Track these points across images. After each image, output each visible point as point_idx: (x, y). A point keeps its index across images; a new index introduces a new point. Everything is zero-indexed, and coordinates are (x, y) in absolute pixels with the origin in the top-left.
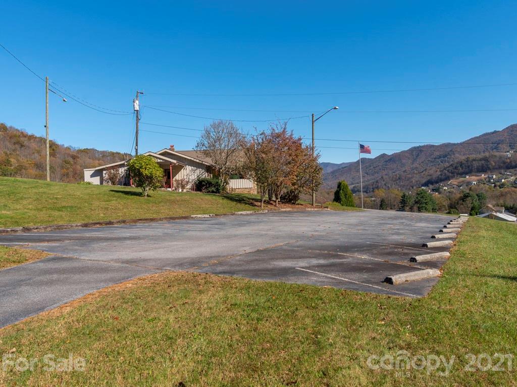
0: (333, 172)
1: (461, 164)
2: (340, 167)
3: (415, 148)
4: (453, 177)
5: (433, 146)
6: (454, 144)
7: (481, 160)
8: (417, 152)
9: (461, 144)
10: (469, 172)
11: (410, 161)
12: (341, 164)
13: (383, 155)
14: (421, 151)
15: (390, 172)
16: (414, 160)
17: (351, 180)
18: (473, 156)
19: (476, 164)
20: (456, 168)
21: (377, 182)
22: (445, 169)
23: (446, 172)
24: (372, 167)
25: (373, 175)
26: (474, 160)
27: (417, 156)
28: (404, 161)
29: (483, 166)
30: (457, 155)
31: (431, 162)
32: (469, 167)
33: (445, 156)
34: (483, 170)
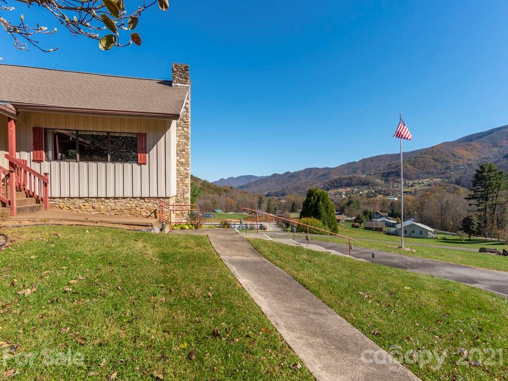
0: (255, 182)
1: (336, 181)
2: (260, 179)
3: (307, 169)
4: (331, 189)
5: (318, 169)
6: (331, 168)
7: (347, 179)
8: (309, 171)
9: (334, 168)
10: (341, 186)
11: (304, 177)
12: (261, 177)
13: (288, 173)
14: (311, 171)
15: (292, 184)
16: (307, 177)
17: (267, 188)
18: (342, 176)
19: (345, 181)
20: (333, 183)
21: (284, 190)
22: (326, 183)
23: (327, 185)
24: (280, 180)
25: (281, 185)
26: (344, 179)
27: (309, 174)
28: (300, 177)
29: (348, 183)
30: (332, 175)
31: (317, 179)
32: (340, 183)
33: (325, 175)
34: (349, 185)
